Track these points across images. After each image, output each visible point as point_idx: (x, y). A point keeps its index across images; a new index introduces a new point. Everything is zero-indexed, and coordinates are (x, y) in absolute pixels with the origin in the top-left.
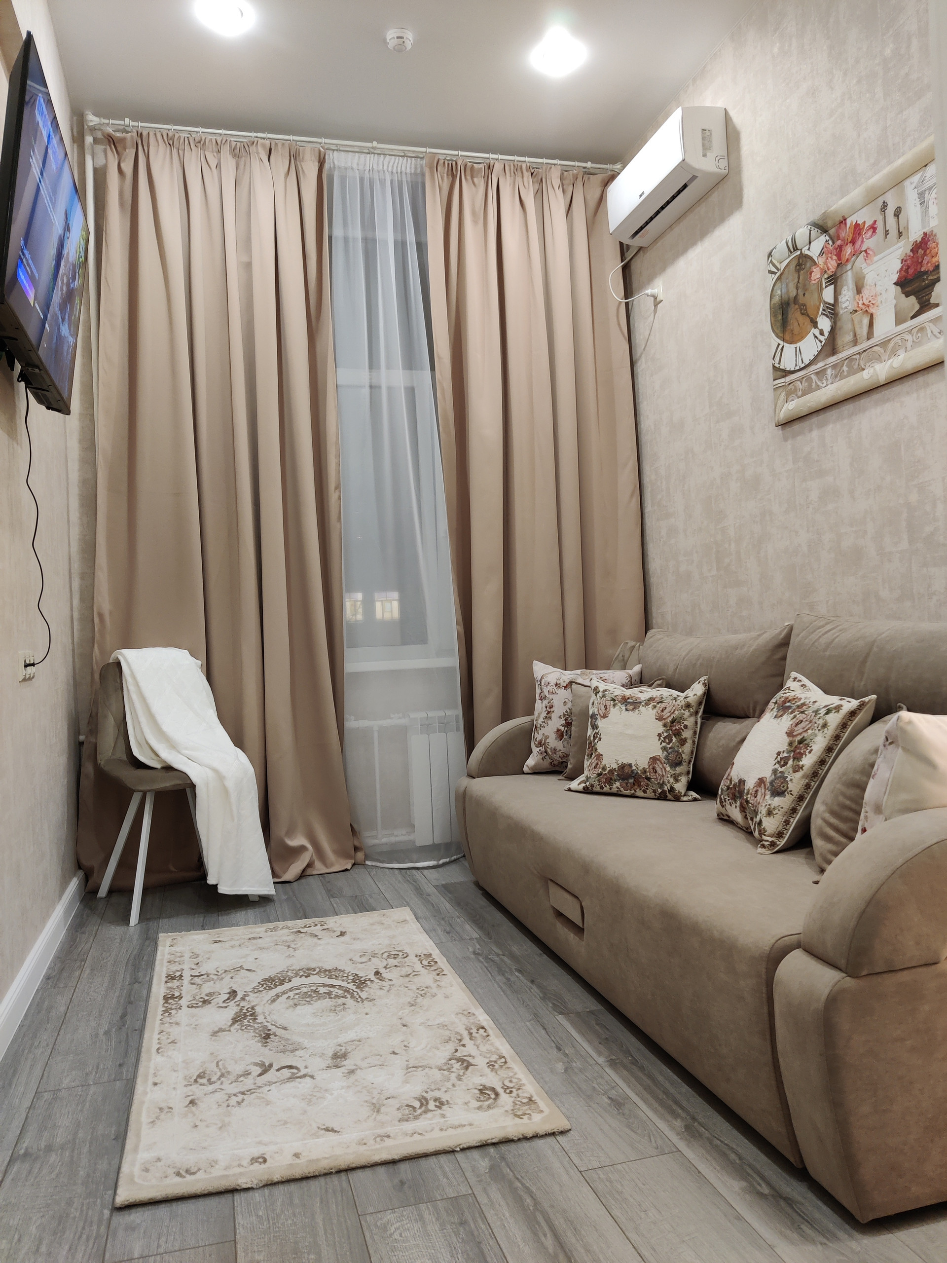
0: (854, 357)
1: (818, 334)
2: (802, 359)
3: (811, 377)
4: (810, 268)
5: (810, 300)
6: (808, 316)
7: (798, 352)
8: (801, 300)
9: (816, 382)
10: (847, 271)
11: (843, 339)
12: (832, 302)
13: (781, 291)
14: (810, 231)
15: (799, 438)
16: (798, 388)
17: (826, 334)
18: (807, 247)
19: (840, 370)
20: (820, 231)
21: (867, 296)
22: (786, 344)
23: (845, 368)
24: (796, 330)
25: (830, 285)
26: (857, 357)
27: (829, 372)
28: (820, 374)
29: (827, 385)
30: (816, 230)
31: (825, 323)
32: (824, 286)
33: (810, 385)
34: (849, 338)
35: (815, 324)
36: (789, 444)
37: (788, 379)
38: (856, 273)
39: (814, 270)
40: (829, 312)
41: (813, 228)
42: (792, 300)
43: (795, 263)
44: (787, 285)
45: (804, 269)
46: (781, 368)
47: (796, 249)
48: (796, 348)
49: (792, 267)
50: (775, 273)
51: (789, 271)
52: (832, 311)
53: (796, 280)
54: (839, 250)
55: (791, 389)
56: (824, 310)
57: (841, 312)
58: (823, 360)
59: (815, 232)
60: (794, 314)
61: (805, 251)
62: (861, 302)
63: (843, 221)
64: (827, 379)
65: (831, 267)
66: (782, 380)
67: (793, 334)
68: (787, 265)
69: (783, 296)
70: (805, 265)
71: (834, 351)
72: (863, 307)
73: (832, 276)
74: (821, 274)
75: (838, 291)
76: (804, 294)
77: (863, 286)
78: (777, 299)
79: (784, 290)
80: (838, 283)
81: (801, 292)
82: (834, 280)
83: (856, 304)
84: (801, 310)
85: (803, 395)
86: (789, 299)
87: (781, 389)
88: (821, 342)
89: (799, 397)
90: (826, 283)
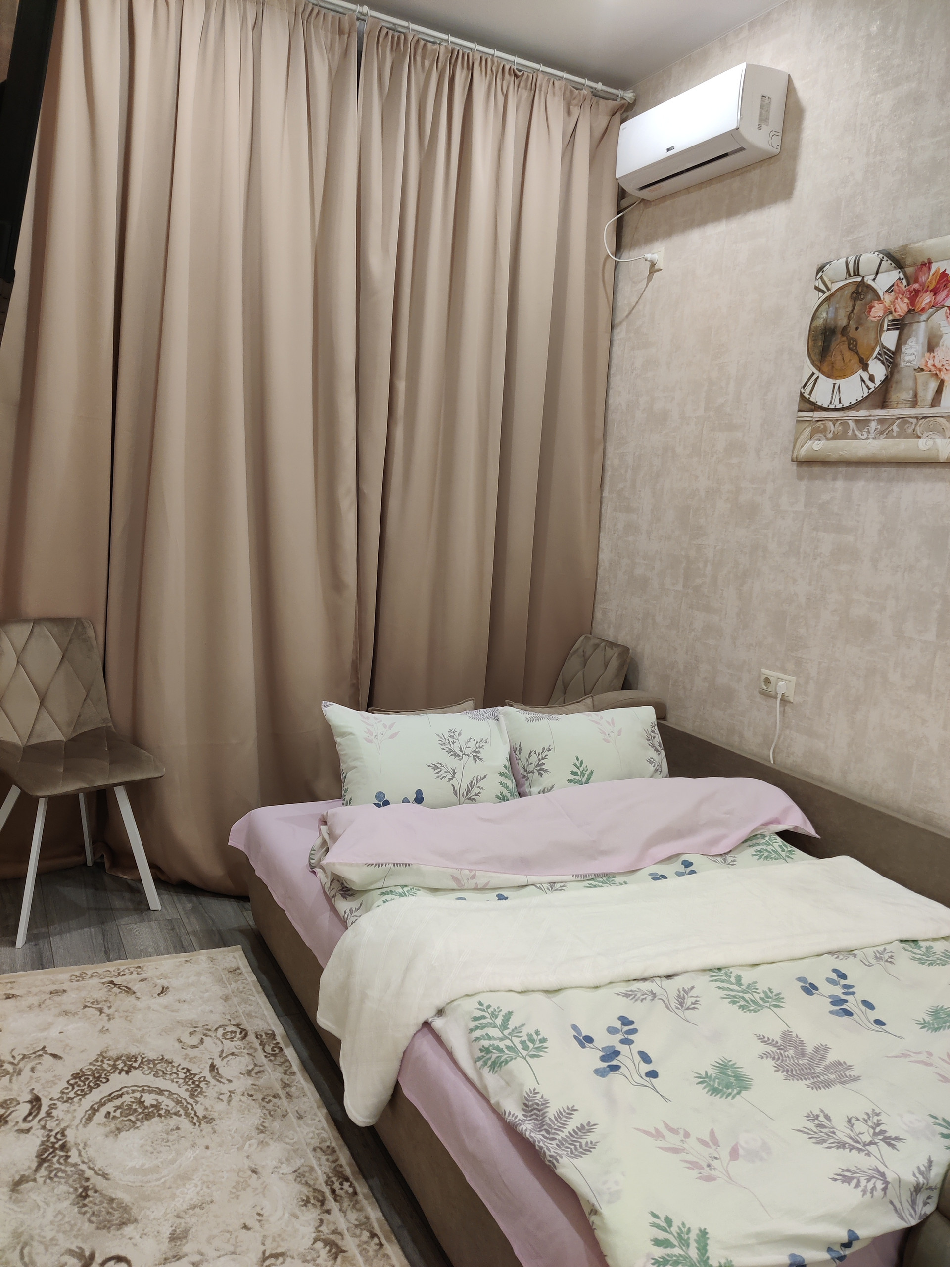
0: (910, 419)
1: (866, 377)
2: (840, 399)
3: (848, 423)
4: (871, 302)
5: (865, 338)
6: (857, 353)
7: (838, 389)
8: (852, 332)
9: (853, 430)
10: (919, 322)
11: (898, 395)
12: (893, 349)
13: (827, 314)
14: (882, 261)
15: (818, 482)
16: (829, 429)
17: (878, 382)
18: (873, 277)
19: (887, 429)
20: (893, 265)
21: (941, 358)
22: (821, 376)
23: (895, 427)
24: (839, 364)
25: (894, 329)
26: (914, 421)
27: (873, 425)
28: (862, 423)
29: (867, 438)
30: (890, 262)
31: (878, 370)
32: (885, 327)
33: (845, 431)
34: (907, 396)
35: (865, 367)
36: (803, 485)
37: (818, 415)
38: (932, 328)
39: (876, 305)
40: (886, 359)
41: (885, 259)
42: (839, 330)
43: (851, 289)
44: (836, 310)
45: (863, 299)
46: (811, 399)
47: (857, 273)
48: (834, 384)
49: (848, 292)
50: (824, 292)
51: (841, 296)
52: (891, 359)
53: (850, 309)
54: (914, 296)
55: (819, 427)
56: (879, 354)
57: (902, 364)
58: (868, 409)
59: (886, 264)
60: (839, 347)
61: (869, 280)
62: (930, 363)
63: (927, 264)
64: (869, 432)
65: (898, 309)
66: (811, 414)
67: (833, 367)
68: (841, 288)
69: (828, 321)
70: (865, 295)
71: (884, 404)
72: (933, 368)
73: (898, 320)
74: (884, 314)
75: (903, 340)
76: (857, 328)
77: (937, 345)
78: (820, 322)
79: (831, 315)
80: (905, 331)
81: (853, 325)
82: (900, 325)
83: (924, 363)
84: (849, 345)
85: (833, 439)
86: (836, 327)
87: (807, 424)
88: (869, 389)
89: (828, 439)
90: (888, 325)
